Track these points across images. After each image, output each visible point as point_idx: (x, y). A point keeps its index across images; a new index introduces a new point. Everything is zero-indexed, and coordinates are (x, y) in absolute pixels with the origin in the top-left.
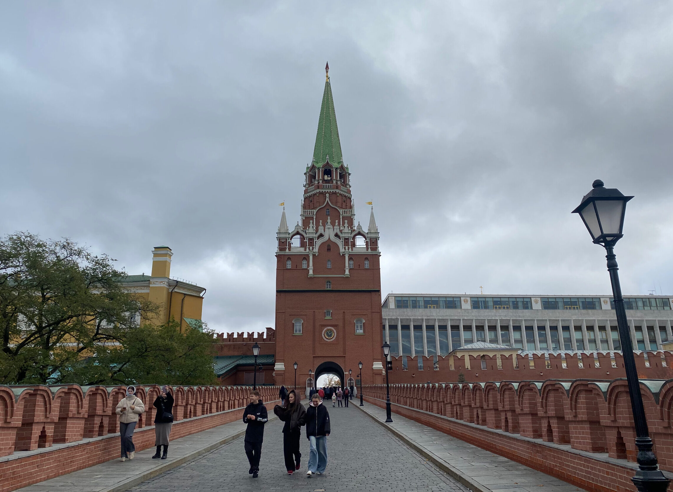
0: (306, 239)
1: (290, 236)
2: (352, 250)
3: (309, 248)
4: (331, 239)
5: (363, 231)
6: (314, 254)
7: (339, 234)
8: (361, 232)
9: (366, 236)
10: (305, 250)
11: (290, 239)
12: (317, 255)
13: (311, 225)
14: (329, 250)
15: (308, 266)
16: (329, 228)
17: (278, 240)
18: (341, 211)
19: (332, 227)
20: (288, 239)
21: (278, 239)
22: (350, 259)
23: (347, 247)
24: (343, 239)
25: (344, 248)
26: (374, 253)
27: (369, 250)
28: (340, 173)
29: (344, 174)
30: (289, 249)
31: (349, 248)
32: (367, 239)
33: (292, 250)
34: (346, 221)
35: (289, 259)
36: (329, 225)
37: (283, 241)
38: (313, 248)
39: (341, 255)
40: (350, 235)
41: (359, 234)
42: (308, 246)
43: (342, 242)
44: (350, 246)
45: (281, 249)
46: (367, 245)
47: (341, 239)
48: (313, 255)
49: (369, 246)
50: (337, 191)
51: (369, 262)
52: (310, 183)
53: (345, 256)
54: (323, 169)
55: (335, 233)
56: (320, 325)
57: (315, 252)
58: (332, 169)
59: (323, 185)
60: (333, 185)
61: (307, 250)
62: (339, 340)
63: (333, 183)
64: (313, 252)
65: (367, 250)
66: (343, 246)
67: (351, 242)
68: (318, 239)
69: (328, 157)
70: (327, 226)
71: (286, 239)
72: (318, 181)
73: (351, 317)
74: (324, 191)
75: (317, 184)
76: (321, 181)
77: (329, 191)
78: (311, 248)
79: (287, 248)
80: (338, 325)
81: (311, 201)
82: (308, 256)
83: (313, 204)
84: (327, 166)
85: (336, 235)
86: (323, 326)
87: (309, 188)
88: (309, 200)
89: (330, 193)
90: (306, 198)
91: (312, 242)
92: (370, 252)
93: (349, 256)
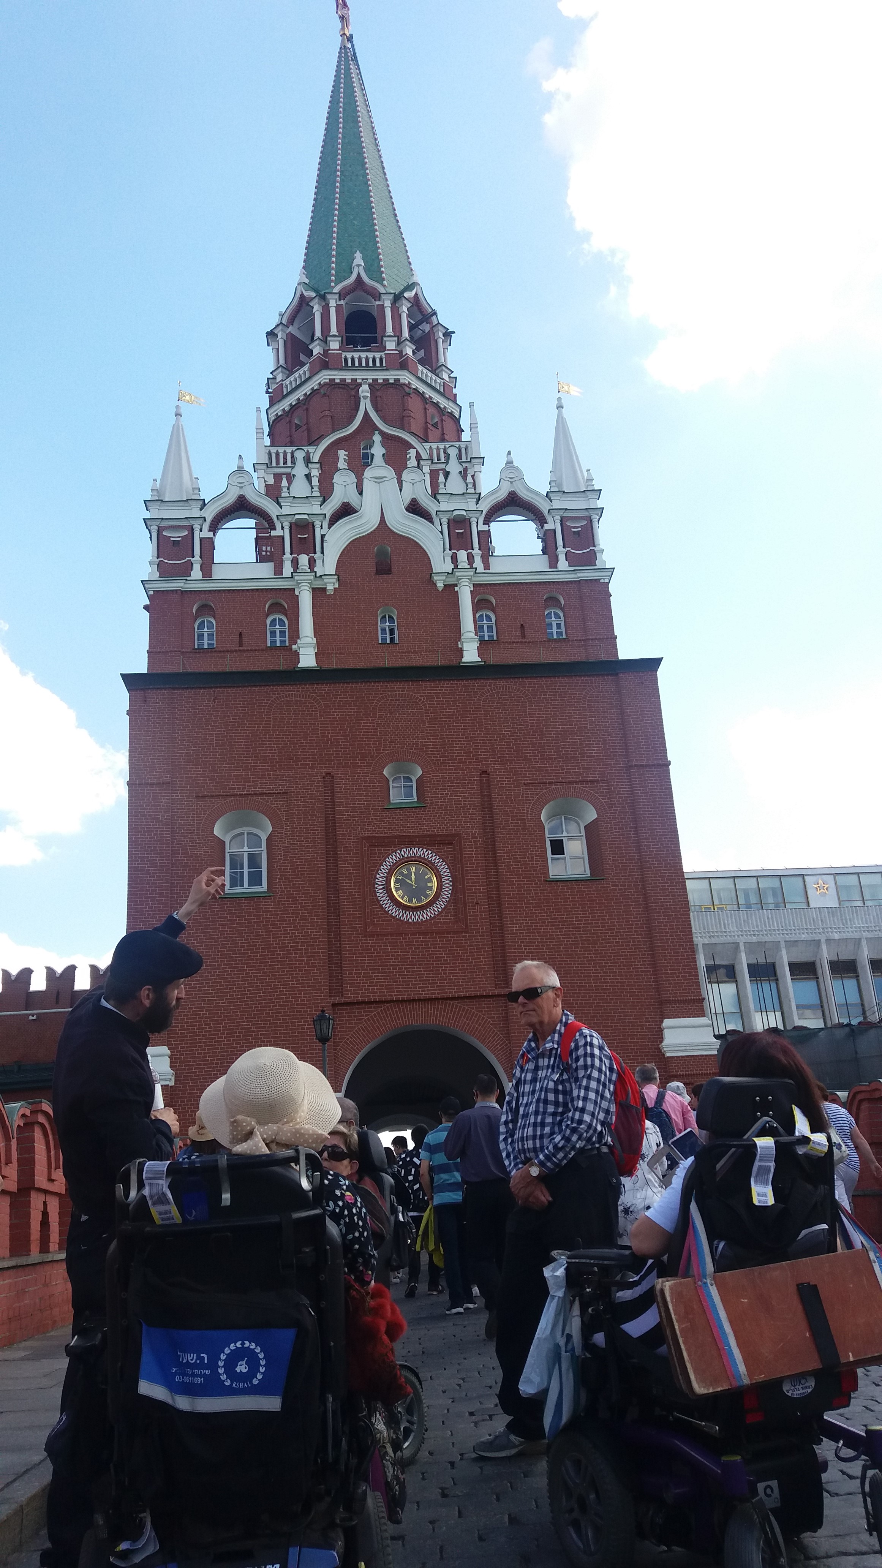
0: (278, 526)
1: (210, 514)
2: (487, 566)
3: (295, 563)
4: (391, 523)
5: (529, 489)
6: (318, 584)
7: (426, 502)
8: (523, 494)
9: (544, 506)
10: (278, 570)
11: (206, 527)
12: (330, 587)
13: (300, 470)
14: (383, 568)
15: (295, 634)
16: (379, 480)
17: (155, 535)
18: (423, 446)
19: (389, 472)
20: (197, 528)
21: (154, 528)
22: (479, 605)
23: (462, 555)
24: (445, 521)
25: (448, 559)
26: (585, 575)
27: (563, 564)
28: (411, 324)
30: (207, 570)
31: (471, 558)
32: (549, 519)
33: (217, 573)
35: (206, 609)
36: (379, 469)
37: (176, 534)
38: (312, 563)
39: (440, 585)
40: (471, 510)
41: (510, 505)
42: (288, 556)
43: (442, 533)
44: (476, 551)
45: (165, 571)
46: (549, 549)
47: (436, 521)
48: (315, 591)
49: (561, 550)
50: (405, 377)
51: (562, 615)
52: (290, 361)
53: (456, 589)
54: (342, 302)
55: (408, 501)
56: (363, 838)
57: (321, 576)
58: (378, 303)
59: (343, 356)
60: (384, 356)
61: (288, 569)
62: (470, 912)
63: (383, 348)
64: (312, 577)
65: (553, 562)
66: (444, 550)
67: (481, 534)
68: (332, 523)
69: (358, 259)
70: (368, 473)
71: (192, 530)
72: (323, 344)
73: (522, 797)
74: (348, 376)
75: (319, 353)
76: (334, 345)
77: (370, 376)
78: (304, 559)
79: (197, 560)
80: (459, 835)
81: (298, 427)
82: (290, 595)
83: (308, 430)
84: (359, 293)
85: (415, 508)
86: (378, 846)
87: (287, 382)
88: (290, 422)
89: (374, 386)
90: (278, 418)
91: (305, 538)
92: (565, 571)
93: (474, 594)
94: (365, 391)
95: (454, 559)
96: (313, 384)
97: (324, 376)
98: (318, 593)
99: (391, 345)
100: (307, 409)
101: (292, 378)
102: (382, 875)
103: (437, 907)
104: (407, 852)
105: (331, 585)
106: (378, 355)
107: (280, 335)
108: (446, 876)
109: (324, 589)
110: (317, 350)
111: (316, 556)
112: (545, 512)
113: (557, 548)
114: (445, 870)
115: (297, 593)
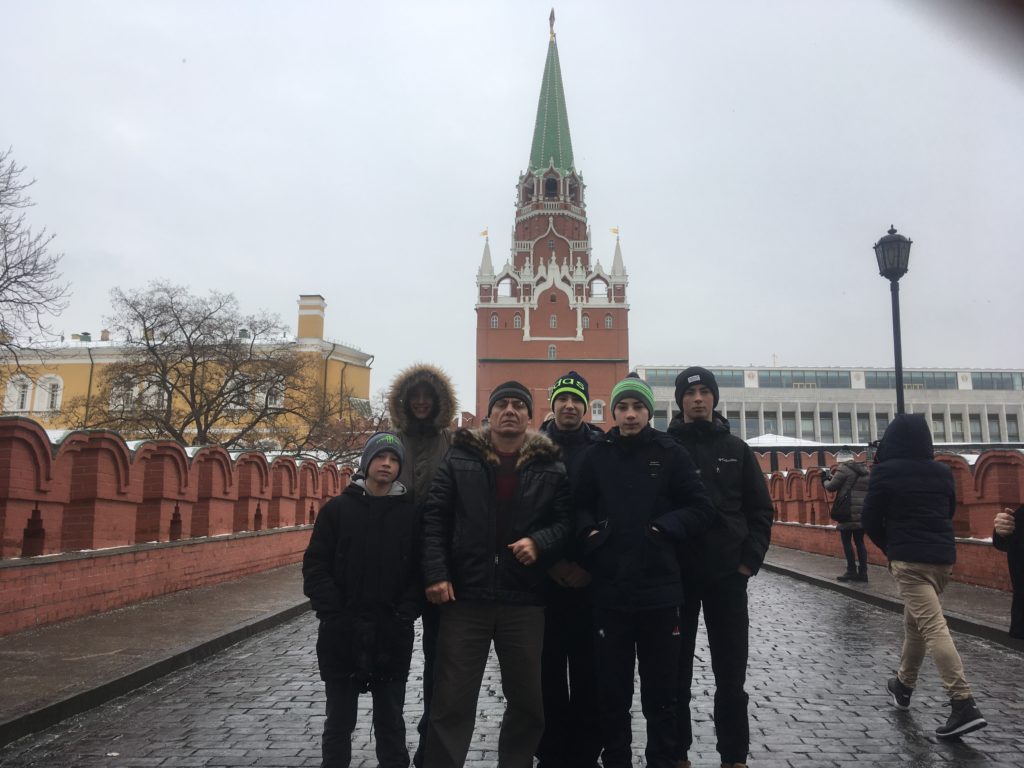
0: (519, 285)
1: (497, 280)
2: (587, 301)
3: (524, 299)
4: (556, 285)
5: (604, 273)
6: (531, 306)
7: (569, 277)
8: (602, 275)
9: (608, 280)
10: (519, 301)
11: (495, 284)
13: (527, 264)
14: (553, 299)
15: (523, 324)
16: (553, 269)
17: (479, 287)
18: (571, 243)
19: (557, 267)
20: (493, 285)
21: (479, 285)
22: (584, 315)
23: (579, 298)
24: (574, 285)
25: (575, 299)
26: (619, 306)
27: (613, 301)
28: (570, 186)
29: (576, 188)
30: (496, 300)
31: (582, 299)
32: (610, 284)
33: (499, 301)
34: (579, 258)
35: (494, 314)
36: (553, 266)
37: (486, 287)
38: (530, 299)
39: (571, 308)
40: (584, 279)
41: (598, 277)
42: (522, 297)
43: (573, 289)
44: (584, 297)
45: (483, 300)
46: (609, 295)
47: (572, 285)
49: (613, 297)
50: (566, 212)
51: (611, 320)
52: (524, 200)
53: (577, 310)
54: (545, 178)
55: (562, 277)
57: (532, 304)
58: (558, 180)
59: (544, 203)
60: (559, 203)
61: (522, 300)
63: (559, 200)
64: (529, 304)
65: (610, 301)
66: (573, 296)
67: (586, 290)
68: (537, 285)
69: (552, 161)
70: (550, 267)
71: (491, 286)
72: (537, 197)
74: (545, 212)
75: (535, 201)
76: (541, 198)
77: (553, 212)
78: (527, 298)
79: (492, 297)
82: (522, 310)
83: (530, 232)
84: (551, 175)
85: (565, 280)
87: (523, 209)
88: (523, 226)
89: (554, 216)
90: (519, 222)
91: (528, 290)
92: (613, 305)
93: (582, 311)
94: (551, 219)
95: (577, 299)
96: (533, 213)
97: (536, 212)
98: (531, 309)
99: (562, 199)
100: (530, 223)
101: (525, 208)
105: (536, 307)
106: (557, 203)
107: (521, 185)
109: (533, 308)
110: (534, 199)
111: (531, 297)
112: (609, 282)
113: (612, 295)
115: (524, 309)
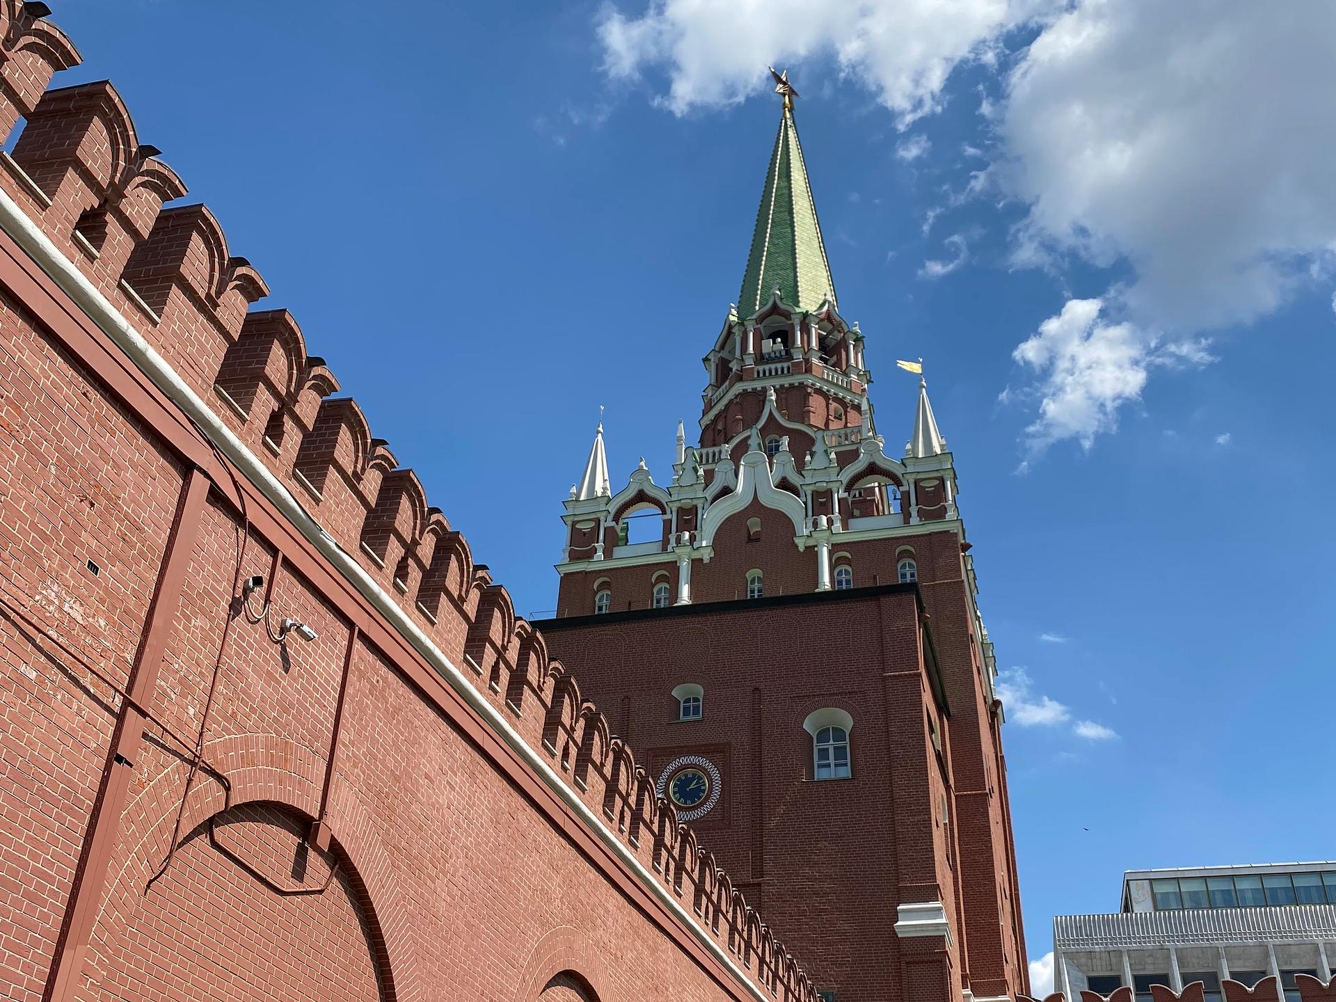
0: (667, 511)
1: (613, 508)
2: (845, 528)
3: (678, 540)
4: (763, 500)
5: (886, 459)
6: (696, 555)
7: (795, 479)
8: (881, 463)
9: (899, 472)
10: (665, 547)
11: (610, 518)
12: (706, 560)
14: (754, 534)
15: (674, 598)
16: (753, 464)
17: (569, 528)
19: (761, 458)
20: (602, 519)
21: (569, 523)
22: (836, 561)
23: (823, 521)
24: (809, 493)
25: (810, 524)
26: (935, 527)
27: (915, 520)
30: (609, 552)
31: (830, 522)
32: (905, 482)
33: (619, 554)
35: (605, 585)
36: (755, 453)
37: (586, 527)
38: (693, 538)
39: (801, 549)
40: (834, 479)
41: (873, 470)
42: (673, 535)
43: (806, 502)
44: (836, 516)
45: (575, 557)
46: (904, 508)
47: (802, 494)
48: (693, 561)
49: (914, 510)
50: (808, 379)
51: (915, 564)
52: (719, 380)
53: (816, 549)
54: (759, 326)
55: (778, 479)
56: (649, 749)
57: (698, 548)
58: (789, 322)
59: (756, 370)
60: (790, 365)
61: (673, 543)
62: (733, 811)
63: (792, 358)
64: (689, 550)
65: (907, 520)
66: (807, 516)
67: (841, 501)
68: (712, 503)
69: (775, 289)
70: (744, 460)
71: (598, 521)
72: (741, 362)
73: (788, 709)
74: (758, 385)
75: (737, 370)
76: (750, 361)
77: (777, 382)
78: (686, 536)
79: (600, 545)
80: (729, 744)
81: (720, 431)
82: (673, 567)
83: (726, 433)
84: (775, 317)
85: (784, 484)
86: (661, 756)
87: (715, 396)
88: (714, 429)
89: (780, 390)
90: (707, 426)
91: (688, 518)
92: (917, 527)
93: (831, 553)
94: (771, 395)
95: (816, 524)
96: (730, 396)
97: (738, 388)
98: (696, 563)
99: (797, 355)
100: (726, 417)
101: (718, 393)
102: (662, 781)
103: (707, 807)
104: (685, 760)
105: (707, 555)
106: (785, 365)
107: (712, 360)
108: (716, 780)
109: (701, 560)
110: (734, 366)
111: (696, 533)
112: (901, 476)
113: (910, 506)
114: (716, 775)
115: (678, 565)
